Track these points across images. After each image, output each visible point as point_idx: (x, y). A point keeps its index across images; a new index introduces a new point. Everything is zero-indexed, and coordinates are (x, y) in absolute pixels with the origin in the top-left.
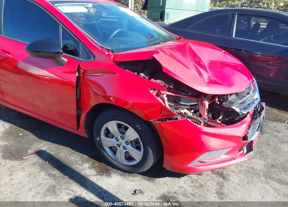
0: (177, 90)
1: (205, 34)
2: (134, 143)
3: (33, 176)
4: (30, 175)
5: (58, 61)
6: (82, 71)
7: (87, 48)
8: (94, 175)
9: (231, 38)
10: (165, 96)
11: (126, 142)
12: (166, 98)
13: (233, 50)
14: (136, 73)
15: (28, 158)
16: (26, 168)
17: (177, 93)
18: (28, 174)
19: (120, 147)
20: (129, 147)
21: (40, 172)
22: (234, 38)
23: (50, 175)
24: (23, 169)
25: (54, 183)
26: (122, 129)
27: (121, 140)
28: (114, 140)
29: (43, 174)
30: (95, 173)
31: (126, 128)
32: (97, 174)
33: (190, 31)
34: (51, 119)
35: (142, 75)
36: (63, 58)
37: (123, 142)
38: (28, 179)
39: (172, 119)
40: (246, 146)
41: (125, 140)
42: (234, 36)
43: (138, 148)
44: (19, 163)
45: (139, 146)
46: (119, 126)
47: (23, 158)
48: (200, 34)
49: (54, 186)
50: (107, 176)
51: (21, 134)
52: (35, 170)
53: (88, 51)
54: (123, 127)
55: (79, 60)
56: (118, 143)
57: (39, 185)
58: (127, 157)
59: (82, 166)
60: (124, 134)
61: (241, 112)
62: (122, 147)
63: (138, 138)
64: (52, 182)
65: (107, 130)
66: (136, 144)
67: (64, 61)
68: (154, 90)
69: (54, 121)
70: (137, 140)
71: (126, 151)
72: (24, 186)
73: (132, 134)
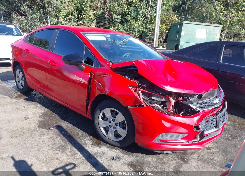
0: (150, 89)
1: (198, 59)
2: (121, 125)
3: (52, 139)
4: (51, 138)
5: (80, 68)
6: (93, 74)
7: (98, 60)
8: (90, 144)
9: (219, 63)
10: (140, 92)
11: (116, 123)
12: (141, 94)
13: (220, 72)
14: (124, 76)
15: (52, 129)
16: (50, 134)
17: (150, 91)
18: (50, 137)
19: (111, 127)
20: (118, 127)
21: (57, 137)
22: (221, 63)
23: (62, 140)
24: (48, 134)
25: (64, 145)
26: (114, 114)
27: (112, 122)
28: (108, 122)
29: (59, 139)
30: (92, 143)
31: (117, 113)
32: (92, 144)
33: (187, 57)
34: (72, 106)
35: (127, 77)
36: (83, 66)
37: (114, 124)
38: (49, 140)
39: (140, 106)
40: (199, 134)
41: (115, 122)
42: (221, 61)
43: (124, 128)
44: (47, 131)
45: (125, 126)
46: (112, 112)
47: (50, 128)
48: (195, 59)
49: (63, 146)
50: (98, 146)
51: (53, 116)
52: (55, 136)
53: (98, 62)
54: (115, 112)
55: (92, 68)
56: (110, 124)
57: (54, 144)
58: (116, 135)
59: (85, 138)
60: (115, 118)
61: (197, 109)
62: (113, 127)
63: (124, 121)
64: (62, 143)
65: (104, 114)
66: (122, 125)
67: (84, 68)
68: (133, 87)
69: (74, 107)
70: (124, 122)
71: (115, 130)
72: (45, 143)
73: (120, 118)
